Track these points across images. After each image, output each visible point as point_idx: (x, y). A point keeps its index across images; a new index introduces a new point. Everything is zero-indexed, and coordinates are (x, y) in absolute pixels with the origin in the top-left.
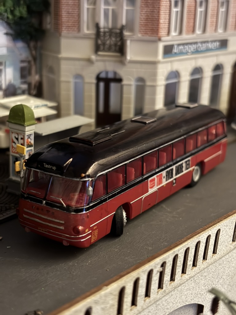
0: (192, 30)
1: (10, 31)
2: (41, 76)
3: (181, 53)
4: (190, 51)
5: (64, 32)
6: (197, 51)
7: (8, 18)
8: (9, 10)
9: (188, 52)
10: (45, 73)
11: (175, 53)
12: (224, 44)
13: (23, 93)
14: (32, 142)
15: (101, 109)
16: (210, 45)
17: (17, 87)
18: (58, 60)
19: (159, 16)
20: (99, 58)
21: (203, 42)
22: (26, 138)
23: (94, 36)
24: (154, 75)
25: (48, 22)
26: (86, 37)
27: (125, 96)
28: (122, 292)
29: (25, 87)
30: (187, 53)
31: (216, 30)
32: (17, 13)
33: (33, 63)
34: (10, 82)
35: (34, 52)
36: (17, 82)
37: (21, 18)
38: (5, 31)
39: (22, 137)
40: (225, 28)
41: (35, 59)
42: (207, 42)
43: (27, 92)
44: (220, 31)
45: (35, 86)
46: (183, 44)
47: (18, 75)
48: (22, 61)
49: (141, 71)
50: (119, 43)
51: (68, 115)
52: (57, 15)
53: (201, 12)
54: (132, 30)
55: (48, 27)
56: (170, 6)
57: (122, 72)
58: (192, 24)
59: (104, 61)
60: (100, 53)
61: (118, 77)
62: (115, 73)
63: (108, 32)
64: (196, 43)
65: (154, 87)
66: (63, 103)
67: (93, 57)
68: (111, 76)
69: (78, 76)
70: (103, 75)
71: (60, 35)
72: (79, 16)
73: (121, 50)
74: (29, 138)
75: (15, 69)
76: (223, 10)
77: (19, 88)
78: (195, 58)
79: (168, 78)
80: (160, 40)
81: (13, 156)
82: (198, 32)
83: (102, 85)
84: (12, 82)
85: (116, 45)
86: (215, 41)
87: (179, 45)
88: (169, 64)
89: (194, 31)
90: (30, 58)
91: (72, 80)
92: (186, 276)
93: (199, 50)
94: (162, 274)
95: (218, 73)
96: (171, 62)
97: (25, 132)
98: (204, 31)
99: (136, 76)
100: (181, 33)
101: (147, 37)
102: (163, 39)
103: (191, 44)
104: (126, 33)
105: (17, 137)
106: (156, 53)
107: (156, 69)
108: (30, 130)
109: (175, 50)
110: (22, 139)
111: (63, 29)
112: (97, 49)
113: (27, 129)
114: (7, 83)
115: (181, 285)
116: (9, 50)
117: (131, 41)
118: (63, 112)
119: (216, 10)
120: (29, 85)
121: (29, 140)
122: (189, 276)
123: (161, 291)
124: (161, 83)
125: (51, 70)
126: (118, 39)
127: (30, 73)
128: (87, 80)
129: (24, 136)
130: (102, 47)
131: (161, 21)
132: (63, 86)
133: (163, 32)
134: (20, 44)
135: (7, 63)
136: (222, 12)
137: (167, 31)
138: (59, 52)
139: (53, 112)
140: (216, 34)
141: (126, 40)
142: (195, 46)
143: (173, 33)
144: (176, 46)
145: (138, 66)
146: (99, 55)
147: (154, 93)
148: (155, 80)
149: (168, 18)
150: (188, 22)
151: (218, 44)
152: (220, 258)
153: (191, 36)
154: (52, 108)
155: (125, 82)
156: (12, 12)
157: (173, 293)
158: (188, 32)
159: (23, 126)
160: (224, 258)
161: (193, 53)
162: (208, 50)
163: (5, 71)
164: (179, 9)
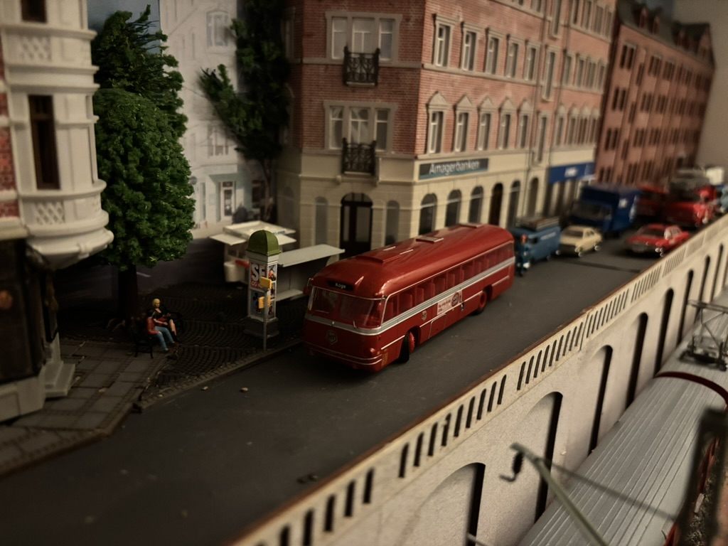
0: (450, 147)
1: (242, 147)
2: (276, 199)
3: (439, 174)
4: (448, 171)
5: (306, 148)
6: (455, 172)
7: (240, 130)
8: (241, 121)
9: (446, 172)
10: (280, 195)
11: (432, 173)
12: (484, 164)
13: (255, 219)
14: (276, 275)
15: (346, 238)
16: (469, 165)
17: (248, 210)
18: (299, 180)
19: (415, 131)
20: (345, 178)
21: (461, 162)
22: (268, 269)
23: (340, 154)
24: (409, 199)
25: (286, 137)
26: (332, 154)
27: (374, 222)
28: (405, 450)
29: (257, 211)
30: (444, 174)
31: (476, 148)
32: (252, 126)
33: (266, 183)
34: (241, 205)
35: (268, 171)
36: (249, 206)
37: (255, 131)
38: (235, 146)
39: (264, 268)
40: (486, 147)
41: (269, 179)
42: (467, 161)
43: (259, 217)
44: (480, 149)
45: (268, 210)
46: (441, 164)
47: (250, 197)
48: (255, 182)
49: (394, 194)
50: (369, 162)
51: (308, 245)
52: (298, 129)
53: (460, 126)
54: (383, 147)
55: (286, 141)
56: (428, 119)
57: (372, 195)
58: (450, 141)
59: (351, 182)
60: (346, 173)
61: (365, 200)
62: (363, 195)
63: (356, 148)
64: (455, 162)
65: (409, 212)
66: (303, 230)
67: (339, 177)
68: (358, 199)
69: (321, 200)
70: (349, 199)
71: (301, 151)
72: (323, 129)
73: (371, 169)
74: (272, 269)
75: (246, 191)
76: (483, 124)
77: (251, 212)
78: (454, 180)
79: (424, 202)
80: (416, 158)
81: (253, 291)
82: (457, 150)
83: (347, 209)
84: (243, 205)
85: (365, 164)
86: (475, 160)
87: (436, 164)
88: (426, 186)
89: (452, 149)
90: (264, 178)
91: (313, 203)
92: (470, 431)
93: (458, 170)
94: (446, 428)
95: (477, 196)
96: (428, 183)
97: (267, 262)
98: (463, 149)
99: (388, 199)
100: (438, 150)
101: (402, 155)
102: (420, 157)
103: (449, 163)
104: (378, 150)
105: (257, 268)
106: (411, 175)
107: (411, 191)
108: (273, 260)
109: (432, 170)
110: (263, 270)
111: (304, 145)
112: (344, 169)
113: (270, 259)
114: (237, 206)
115: (464, 441)
116: (239, 167)
117: (383, 159)
118: (302, 241)
119: (476, 125)
120: (262, 209)
121: (272, 272)
122: (473, 430)
123: (445, 448)
124: (417, 207)
125: (289, 192)
126: (368, 157)
127: (263, 196)
128: (331, 204)
129: (266, 267)
130: (349, 166)
131: (418, 137)
132: (303, 210)
133: (419, 149)
134: (253, 162)
135: (238, 183)
136: (483, 127)
137: (424, 148)
138: (299, 172)
139: (292, 240)
140: (476, 152)
141: (378, 158)
142: (453, 166)
143: (431, 151)
144: (433, 166)
145: (391, 187)
146: (346, 175)
147: (408, 219)
148: (410, 204)
149: (425, 133)
150: (447, 139)
151: (478, 163)
152: (505, 410)
153: (450, 154)
154: (289, 235)
155: (374, 207)
156: (245, 124)
157: (455, 451)
158: (446, 151)
159: (266, 256)
160: (507, 410)
161: (451, 174)
162: (467, 171)
163: (235, 193)
164: (436, 123)
